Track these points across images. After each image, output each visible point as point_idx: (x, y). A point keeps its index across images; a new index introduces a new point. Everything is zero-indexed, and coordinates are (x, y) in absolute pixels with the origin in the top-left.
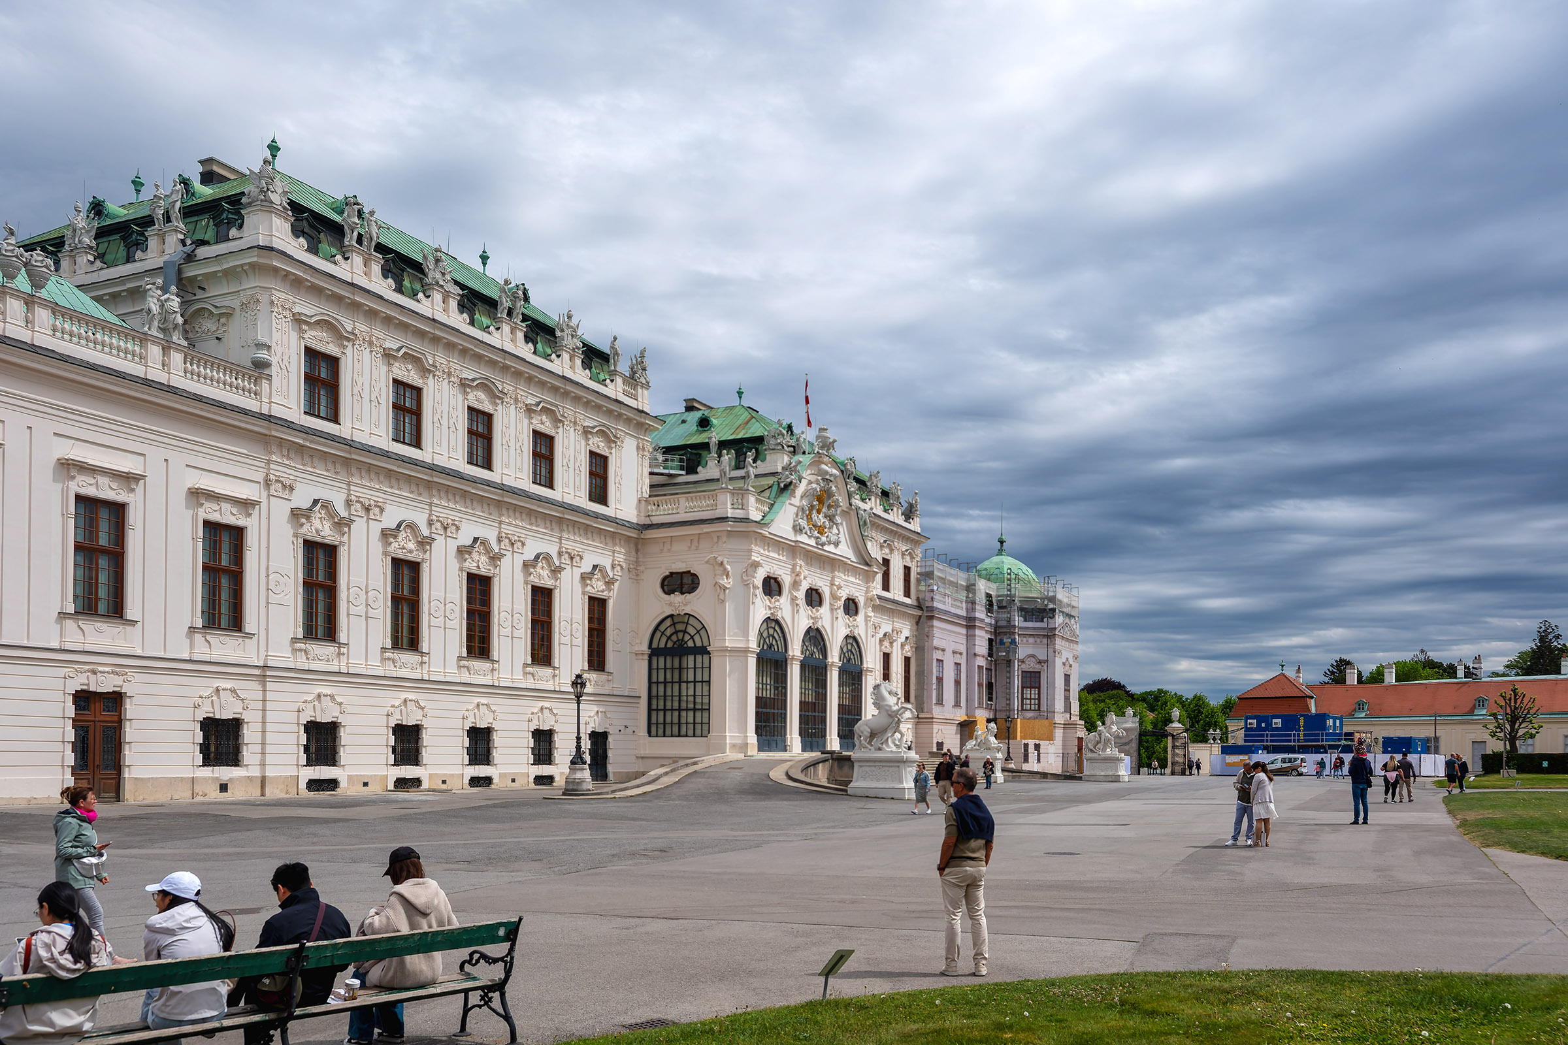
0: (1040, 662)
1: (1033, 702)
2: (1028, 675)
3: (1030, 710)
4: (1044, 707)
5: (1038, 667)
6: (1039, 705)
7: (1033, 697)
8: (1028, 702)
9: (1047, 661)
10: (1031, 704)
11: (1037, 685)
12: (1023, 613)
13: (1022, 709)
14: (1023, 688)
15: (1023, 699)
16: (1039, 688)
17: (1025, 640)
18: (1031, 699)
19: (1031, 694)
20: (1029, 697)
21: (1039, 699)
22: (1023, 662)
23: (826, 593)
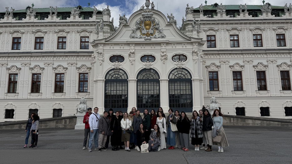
23: (158, 56)
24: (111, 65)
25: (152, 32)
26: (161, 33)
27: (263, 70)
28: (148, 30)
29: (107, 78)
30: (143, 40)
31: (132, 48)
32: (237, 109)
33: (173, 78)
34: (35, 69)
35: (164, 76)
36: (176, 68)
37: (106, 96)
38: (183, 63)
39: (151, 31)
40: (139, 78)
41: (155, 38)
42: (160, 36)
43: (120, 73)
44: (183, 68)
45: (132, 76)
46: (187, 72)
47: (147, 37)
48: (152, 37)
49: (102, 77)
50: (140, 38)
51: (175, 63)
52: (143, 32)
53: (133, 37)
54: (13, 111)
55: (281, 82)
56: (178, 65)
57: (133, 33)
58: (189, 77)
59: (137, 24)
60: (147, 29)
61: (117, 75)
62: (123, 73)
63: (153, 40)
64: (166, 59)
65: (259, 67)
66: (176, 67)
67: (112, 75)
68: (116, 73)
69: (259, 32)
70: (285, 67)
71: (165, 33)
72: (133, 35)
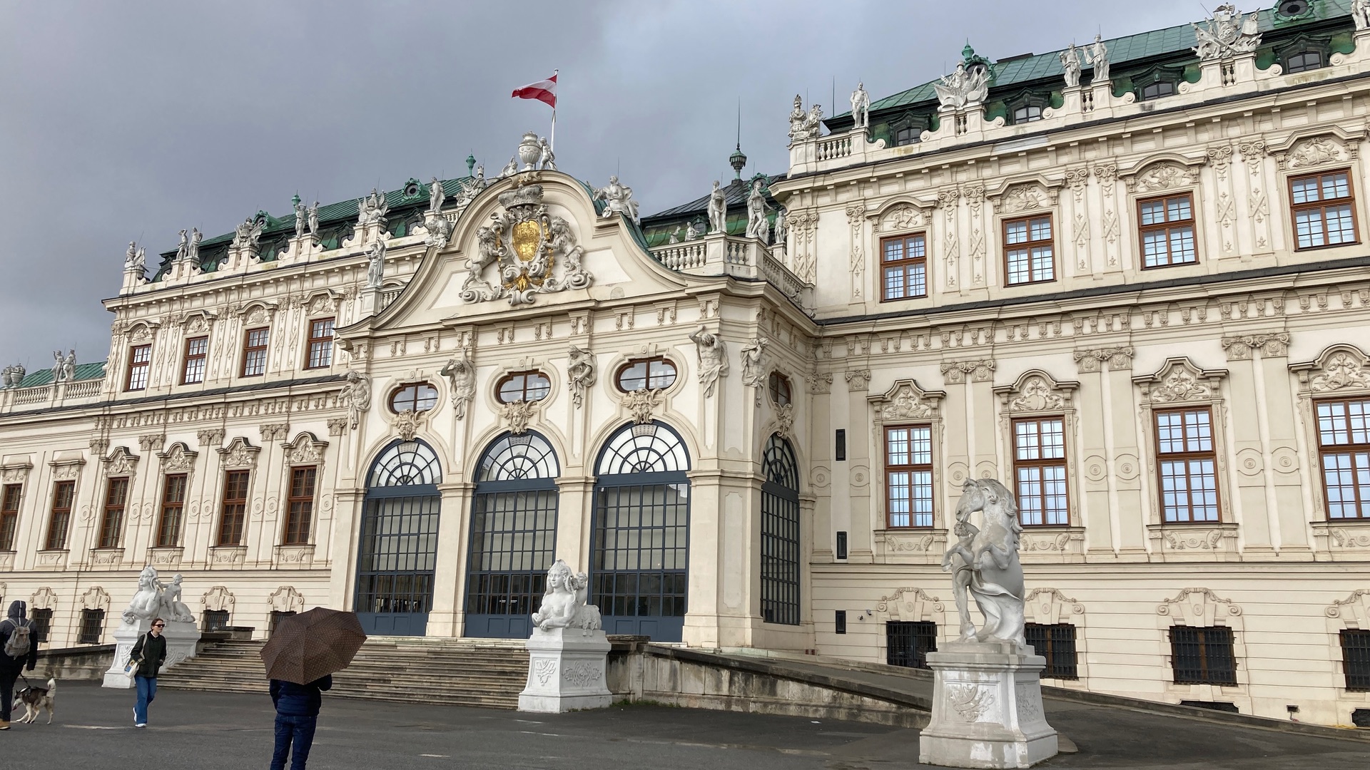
24: (392, 427)
25: (539, 267)
26: (574, 266)
27: (1195, 399)
28: (526, 263)
29: (373, 483)
30: (504, 305)
33: (615, 469)
35: (578, 464)
36: (629, 425)
39: (537, 264)
40: (480, 476)
41: (549, 291)
42: (569, 280)
43: (417, 461)
44: (658, 423)
45: (459, 470)
46: (673, 440)
47: (517, 293)
48: (536, 289)
49: (353, 478)
50: (496, 299)
51: (626, 397)
52: (506, 272)
53: (471, 299)
56: (637, 409)
57: (473, 279)
58: (682, 465)
59: (481, 241)
60: (522, 258)
61: (406, 469)
62: (429, 457)
63: (542, 301)
64: (586, 382)
65: (1169, 386)
66: (627, 415)
67: (391, 467)
68: (404, 458)
69: (1178, 183)
70: (1346, 376)
71: (589, 265)
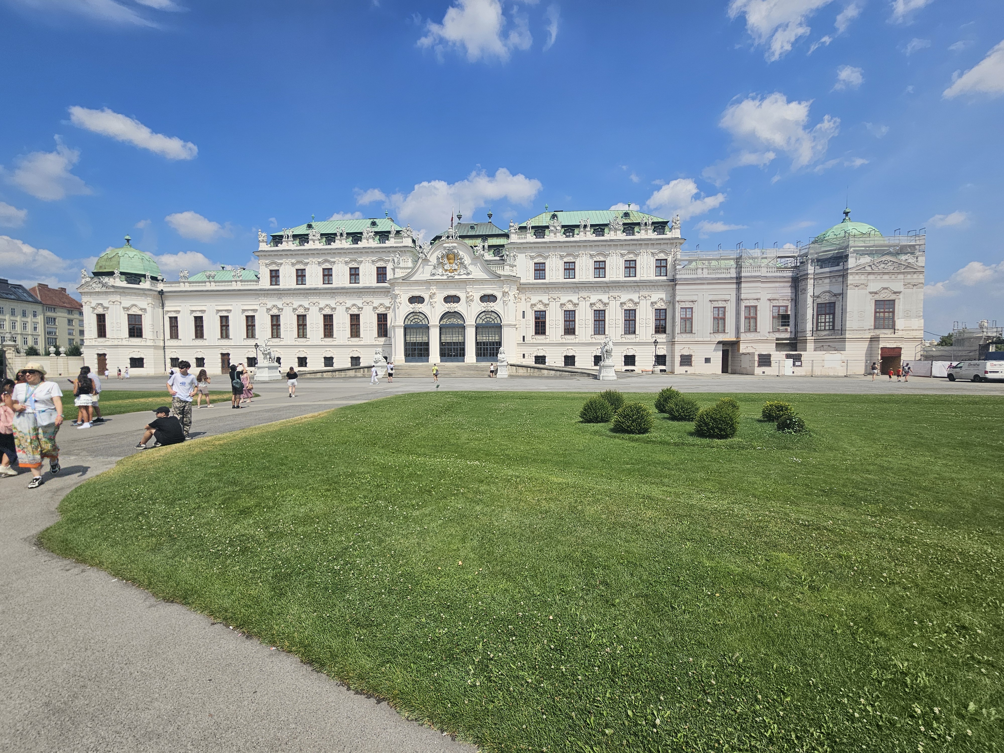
0: (835, 295)
1: (827, 324)
2: (823, 305)
3: (825, 330)
4: (838, 326)
5: (833, 299)
6: (833, 326)
7: (827, 320)
8: (823, 324)
9: (843, 293)
10: (825, 326)
11: (832, 312)
12: (819, 263)
13: (817, 330)
14: (818, 315)
15: (817, 323)
16: (834, 314)
17: (820, 282)
18: (825, 322)
19: (825, 319)
20: (823, 321)
21: (834, 322)
22: (818, 297)
23: (462, 296)
24: (411, 308)
25: (456, 267)
26: (466, 268)
27: (602, 308)
29: (406, 323)
30: (445, 277)
31: (434, 289)
32: (566, 357)
33: (481, 322)
34: (325, 309)
35: (470, 321)
37: (406, 344)
38: (492, 304)
39: (454, 266)
40: (441, 323)
41: (459, 274)
42: (465, 272)
43: (420, 318)
44: (492, 311)
45: (434, 321)
46: (496, 316)
47: (450, 274)
48: (455, 273)
49: (400, 322)
50: (443, 275)
51: (483, 304)
52: (445, 268)
53: (434, 275)
54: (305, 358)
55: (623, 324)
56: (487, 308)
57: (435, 268)
58: (499, 322)
59: (438, 258)
60: (450, 263)
61: (416, 320)
62: (424, 317)
63: (456, 277)
64: (472, 300)
65: (597, 305)
66: (484, 310)
67: (411, 319)
68: (415, 317)
69: (602, 259)
70: (630, 305)
71: (471, 268)
72: (434, 271)
